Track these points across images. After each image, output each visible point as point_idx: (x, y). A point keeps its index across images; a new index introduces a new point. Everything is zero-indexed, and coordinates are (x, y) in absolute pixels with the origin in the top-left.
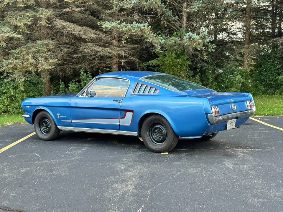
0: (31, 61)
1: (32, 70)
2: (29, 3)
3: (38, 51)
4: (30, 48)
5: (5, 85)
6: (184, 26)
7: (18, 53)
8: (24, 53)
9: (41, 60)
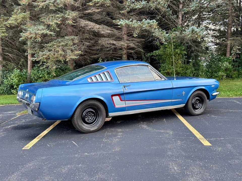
0: (61, 52)
1: (62, 60)
2: (58, 6)
3: (66, 45)
4: (60, 43)
5: (41, 71)
6: (180, 23)
7: (51, 46)
8: (55, 46)
9: (69, 52)
